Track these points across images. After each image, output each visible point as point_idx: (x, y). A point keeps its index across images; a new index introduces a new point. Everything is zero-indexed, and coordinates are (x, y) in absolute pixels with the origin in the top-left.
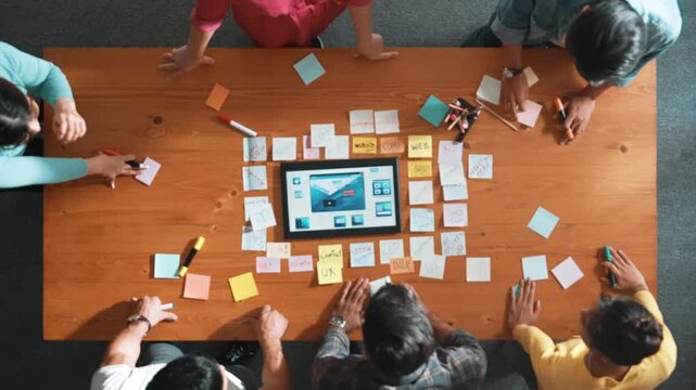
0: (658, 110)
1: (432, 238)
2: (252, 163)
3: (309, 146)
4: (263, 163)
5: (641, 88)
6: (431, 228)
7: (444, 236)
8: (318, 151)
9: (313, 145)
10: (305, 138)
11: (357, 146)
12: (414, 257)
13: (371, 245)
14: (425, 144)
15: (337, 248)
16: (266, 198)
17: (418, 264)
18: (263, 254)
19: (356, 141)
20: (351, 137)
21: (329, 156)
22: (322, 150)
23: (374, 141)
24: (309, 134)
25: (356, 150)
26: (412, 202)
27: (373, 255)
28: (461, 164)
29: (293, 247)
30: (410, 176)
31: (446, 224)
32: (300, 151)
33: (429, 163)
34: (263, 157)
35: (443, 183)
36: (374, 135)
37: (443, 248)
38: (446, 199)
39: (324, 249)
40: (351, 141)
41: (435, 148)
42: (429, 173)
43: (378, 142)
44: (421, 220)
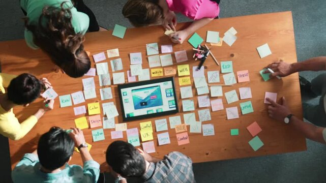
0: (296, 41)
1: (194, 113)
2: (104, 87)
3: (130, 76)
4: (109, 86)
5: (287, 31)
6: (193, 109)
7: (200, 112)
8: (135, 77)
9: (132, 74)
10: (128, 72)
11: (153, 73)
12: (186, 123)
13: (165, 120)
14: (186, 69)
15: (149, 123)
16: (113, 103)
17: (188, 127)
18: (114, 130)
19: (153, 71)
20: (150, 69)
21: (140, 79)
22: (137, 77)
23: (161, 70)
24: (130, 70)
25: (153, 75)
26: (182, 97)
27: (167, 125)
28: (204, 77)
29: (128, 125)
30: (180, 85)
31: (200, 106)
32: (126, 78)
33: (189, 78)
34: (109, 83)
35: (196, 87)
36: (161, 67)
37: (200, 118)
38: (199, 94)
39: (143, 124)
40: (150, 71)
41: (191, 70)
42: (189, 82)
43: (164, 70)
44: (188, 106)
